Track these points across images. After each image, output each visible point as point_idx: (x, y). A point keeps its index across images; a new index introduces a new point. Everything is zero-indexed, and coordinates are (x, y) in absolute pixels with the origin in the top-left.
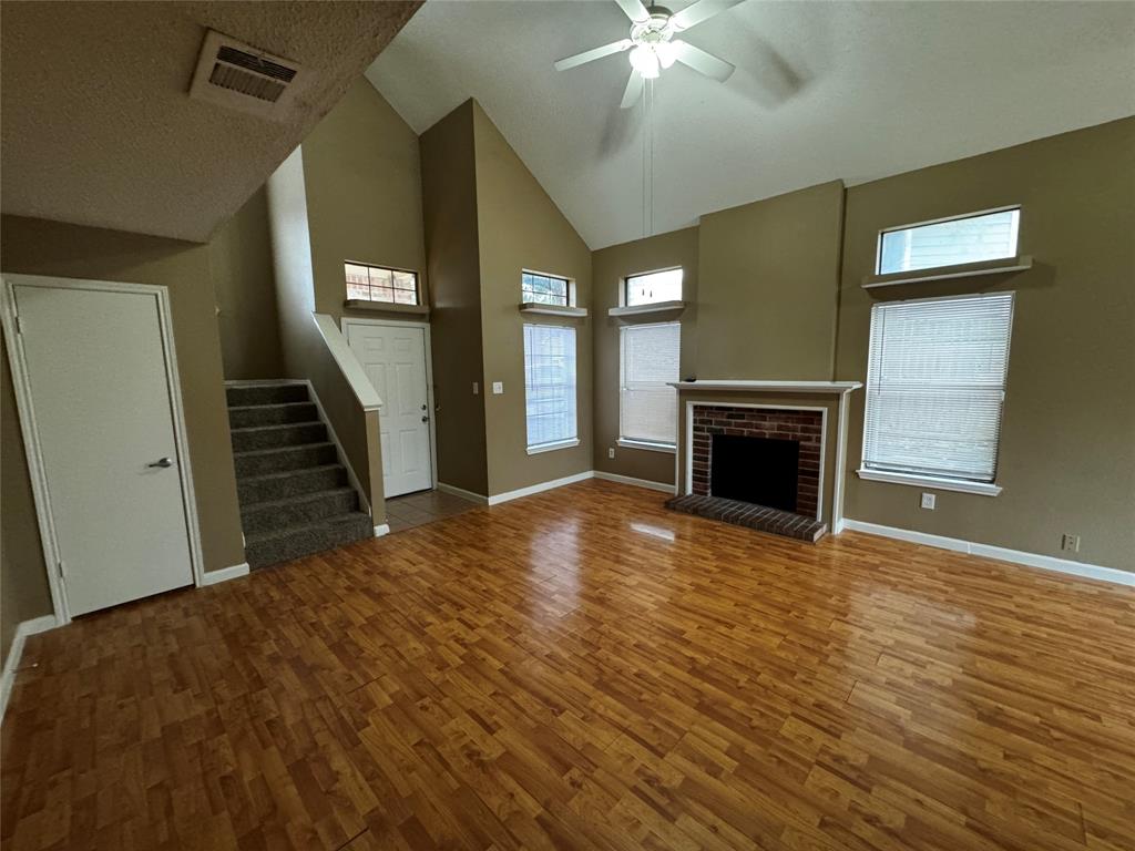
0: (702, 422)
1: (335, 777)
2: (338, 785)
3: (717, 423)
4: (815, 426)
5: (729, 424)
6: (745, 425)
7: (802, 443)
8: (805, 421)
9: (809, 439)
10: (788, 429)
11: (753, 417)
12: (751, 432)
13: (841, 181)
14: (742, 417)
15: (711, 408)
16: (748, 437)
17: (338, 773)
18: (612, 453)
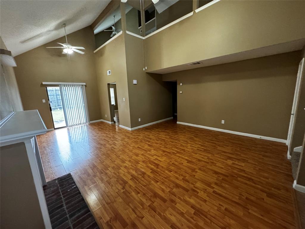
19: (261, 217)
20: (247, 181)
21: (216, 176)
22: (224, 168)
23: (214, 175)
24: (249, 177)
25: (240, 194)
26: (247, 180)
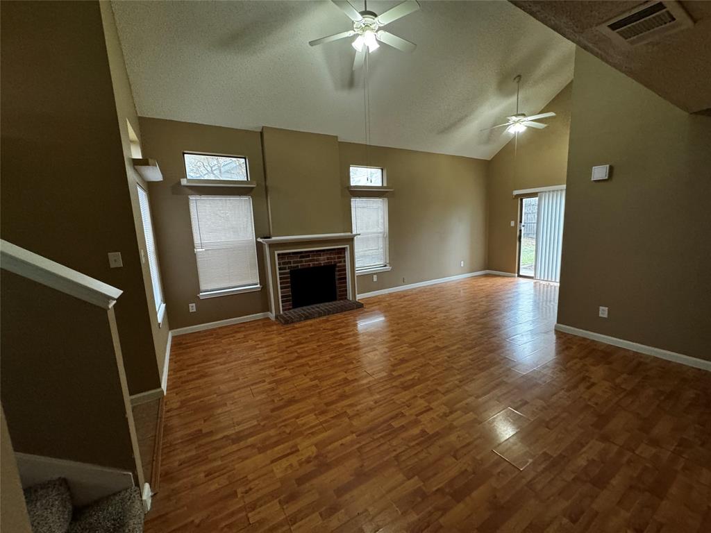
0: (284, 263)
1: (591, 462)
2: (595, 458)
3: (295, 262)
4: (343, 255)
5: (301, 262)
6: (311, 261)
7: (338, 264)
8: (338, 253)
9: (340, 262)
10: (331, 258)
11: (314, 255)
12: (314, 264)
13: (337, 137)
14: (308, 256)
15: (289, 253)
16: (312, 268)
17: (588, 460)
18: (193, 308)
19: (202, 399)
20: (241, 429)
21: (286, 397)
22: (293, 420)
23: (290, 396)
24: (242, 444)
25: (236, 402)
26: (242, 431)
